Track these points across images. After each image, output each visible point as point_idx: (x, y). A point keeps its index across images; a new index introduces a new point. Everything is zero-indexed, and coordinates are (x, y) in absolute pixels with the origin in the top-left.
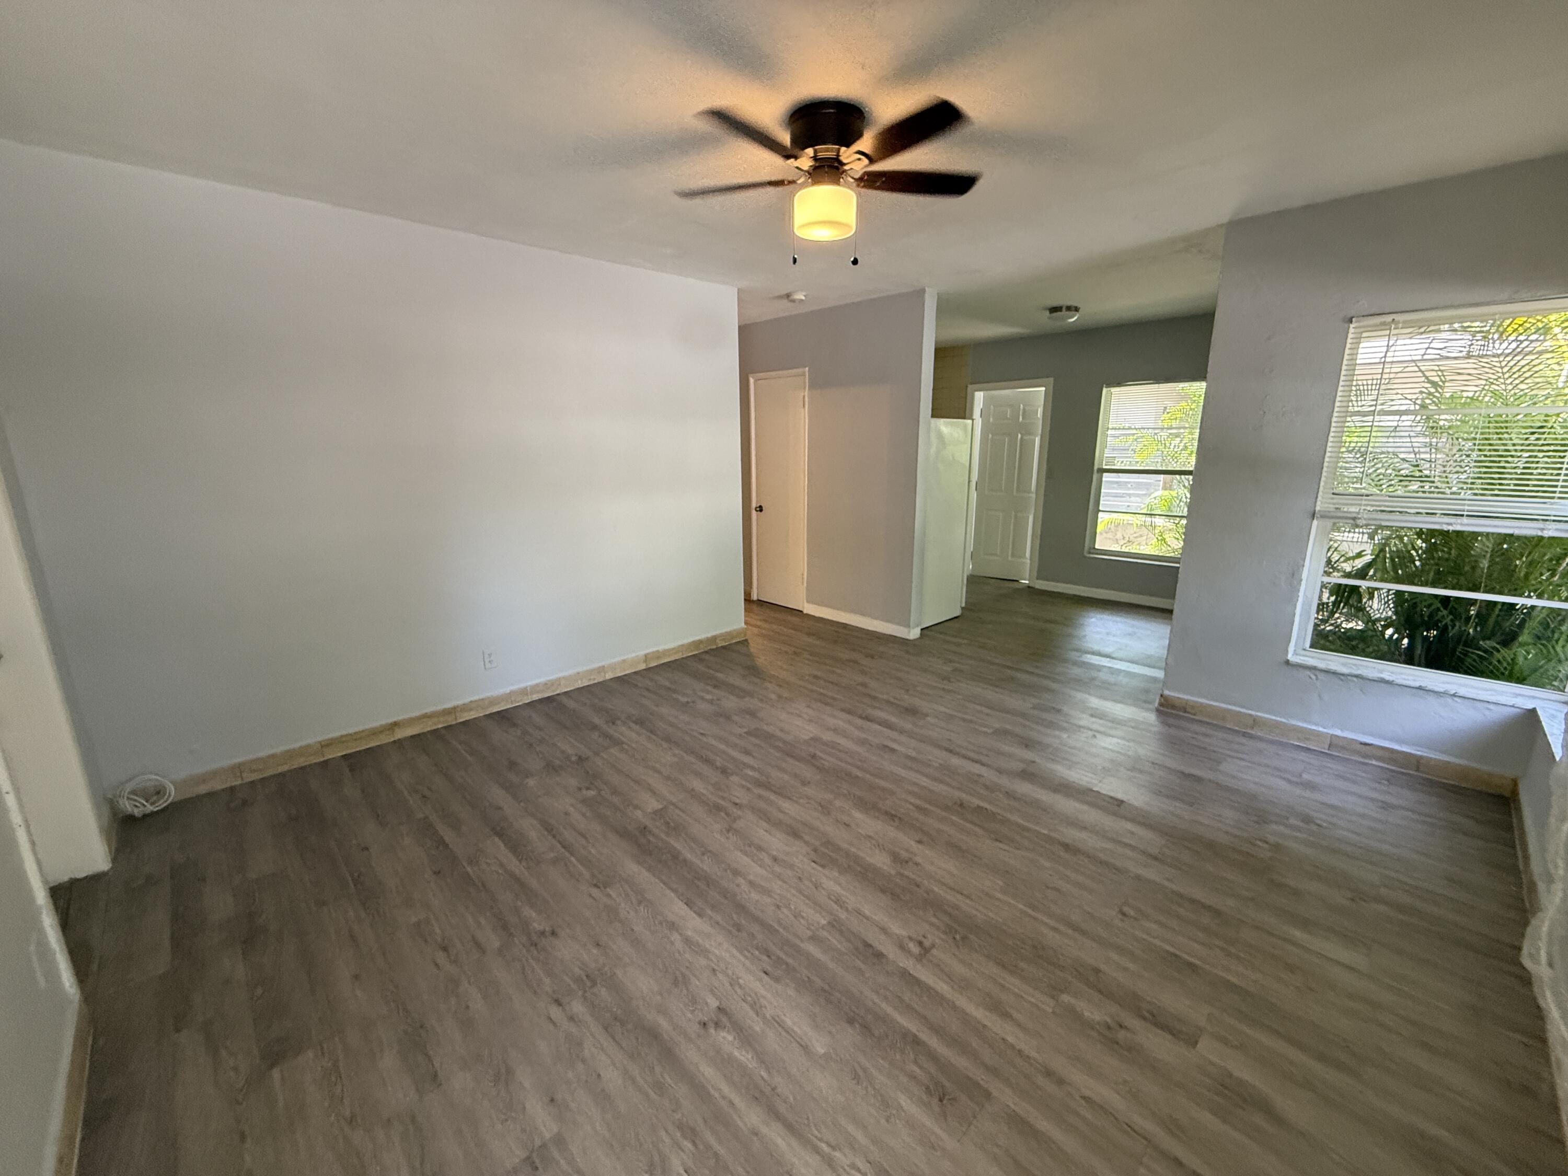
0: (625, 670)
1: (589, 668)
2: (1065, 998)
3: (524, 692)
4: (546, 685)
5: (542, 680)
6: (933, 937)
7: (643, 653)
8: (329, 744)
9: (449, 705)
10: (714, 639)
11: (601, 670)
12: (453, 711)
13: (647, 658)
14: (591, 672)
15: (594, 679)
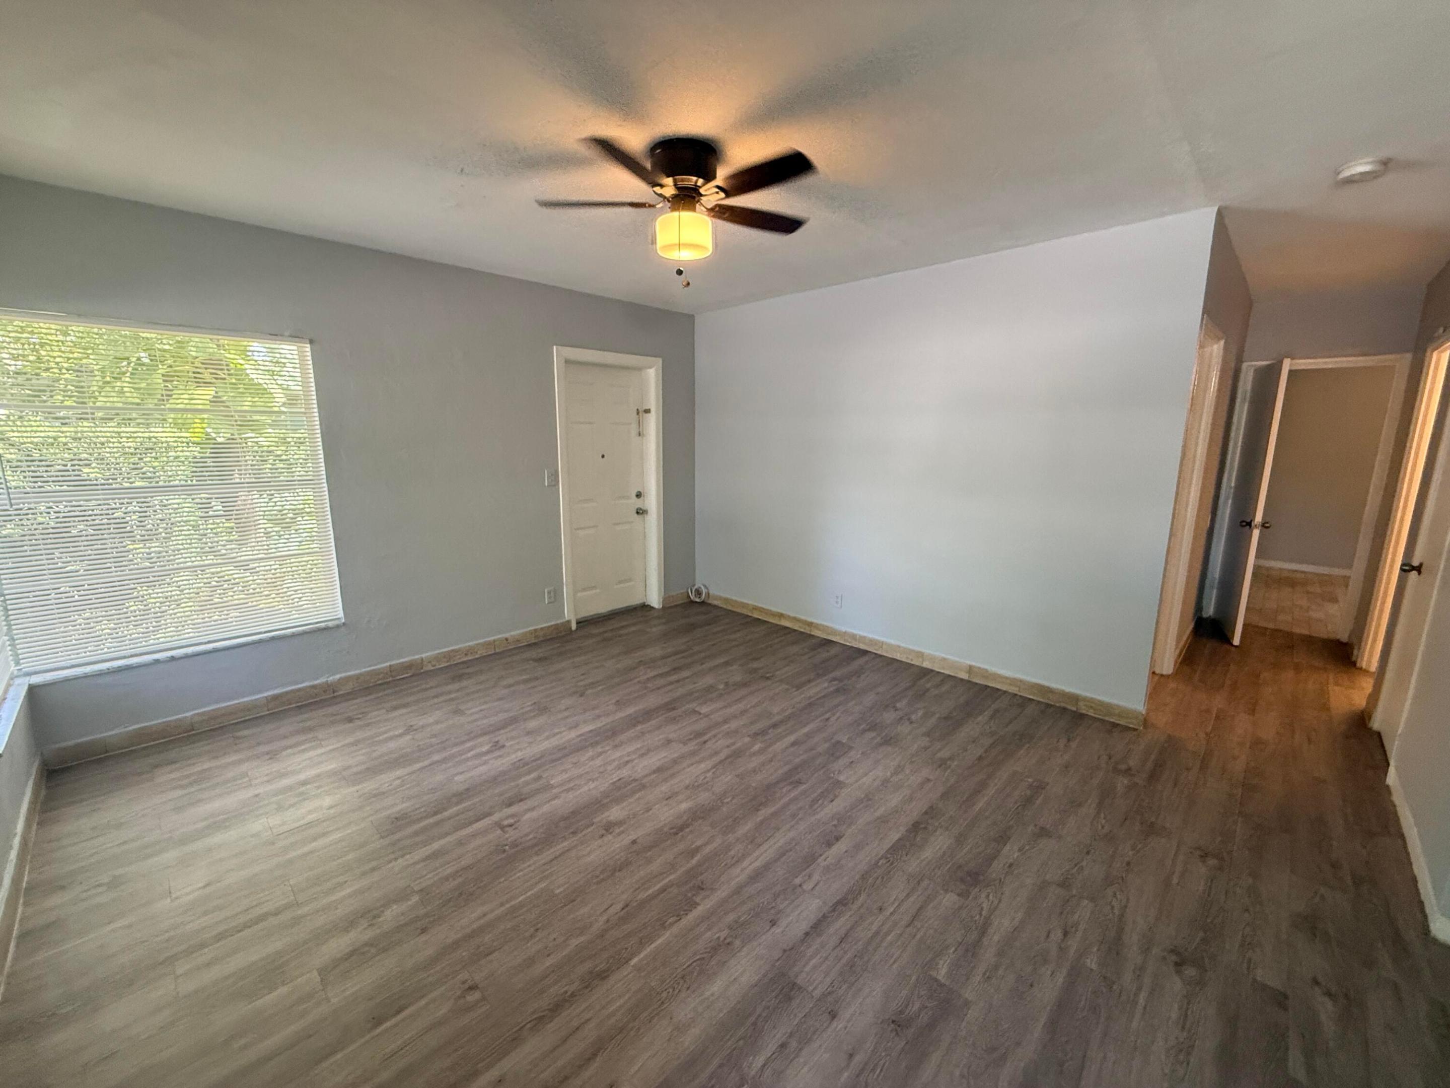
0: (943, 668)
1: (911, 647)
2: (415, 898)
3: (854, 637)
4: (873, 642)
5: (870, 636)
6: (512, 834)
7: (969, 662)
8: (756, 608)
9: (810, 619)
10: (1075, 699)
11: (920, 655)
12: (810, 624)
13: (970, 669)
14: (912, 651)
15: (912, 660)
